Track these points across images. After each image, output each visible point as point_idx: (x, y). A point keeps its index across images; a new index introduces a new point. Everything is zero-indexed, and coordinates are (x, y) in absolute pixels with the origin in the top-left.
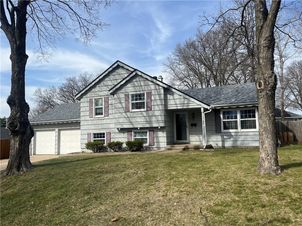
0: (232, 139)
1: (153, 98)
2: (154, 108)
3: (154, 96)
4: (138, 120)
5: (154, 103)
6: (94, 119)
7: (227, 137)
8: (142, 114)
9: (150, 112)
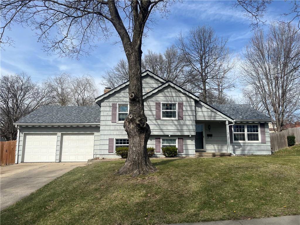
0: (241, 149)
1: (184, 109)
2: (185, 118)
3: (185, 107)
4: (170, 128)
5: (185, 114)
6: (118, 124)
7: (237, 147)
8: (173, 122)
9: (181, 121)
